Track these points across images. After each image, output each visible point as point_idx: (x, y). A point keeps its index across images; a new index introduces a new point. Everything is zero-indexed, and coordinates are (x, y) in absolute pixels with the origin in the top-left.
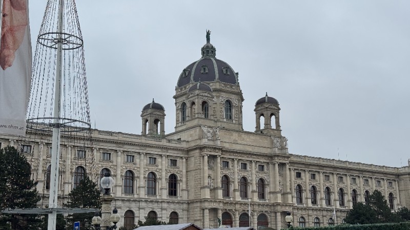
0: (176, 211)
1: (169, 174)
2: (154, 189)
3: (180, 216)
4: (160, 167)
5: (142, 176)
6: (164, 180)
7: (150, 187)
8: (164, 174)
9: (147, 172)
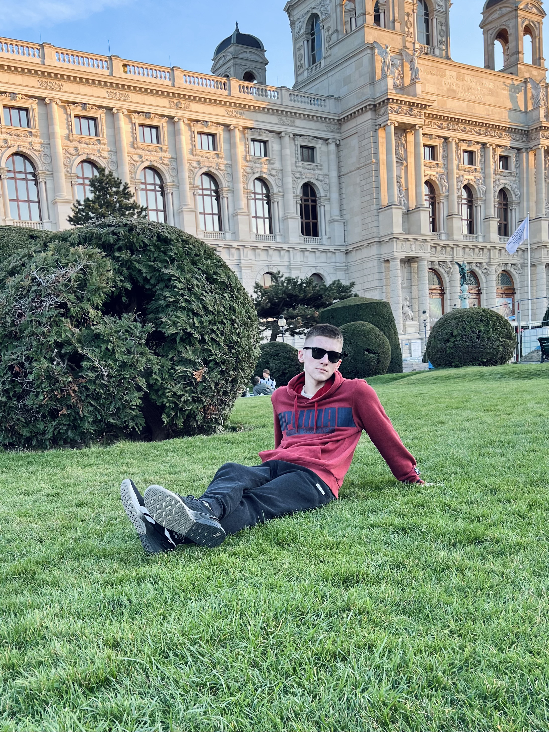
0: (320, 272)
1: (301, 182)
2: (267, 222)
5: (239, 187)
6: (289, 197)
7: (258, 215)
8: (289, 180)
9: (250, 175)
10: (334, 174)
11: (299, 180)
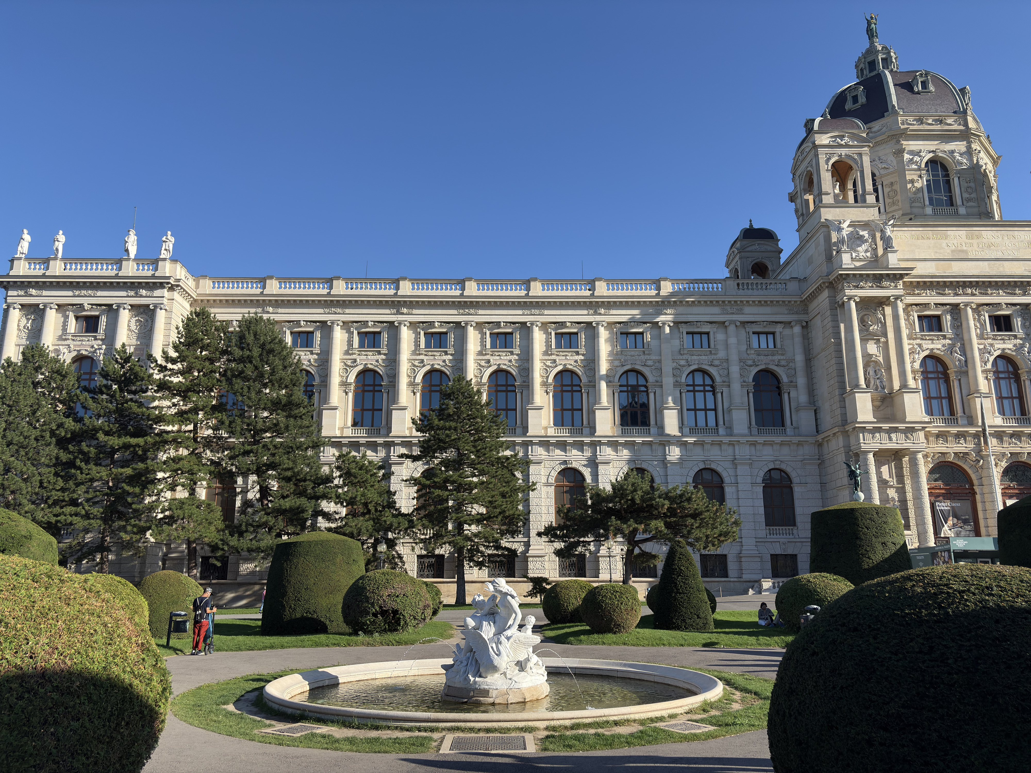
0: (783, 467)
1: (754, 370)
2: (711, 414)
3: (795, 480)
4: (722, 354)
5: (668, 381)
6: (736, 386)
7: (697, 408)
8: (735, 370)
9: (684, 368)
10: (799, 358)
11: (752, 368)
